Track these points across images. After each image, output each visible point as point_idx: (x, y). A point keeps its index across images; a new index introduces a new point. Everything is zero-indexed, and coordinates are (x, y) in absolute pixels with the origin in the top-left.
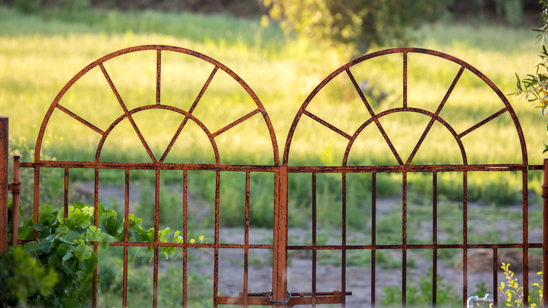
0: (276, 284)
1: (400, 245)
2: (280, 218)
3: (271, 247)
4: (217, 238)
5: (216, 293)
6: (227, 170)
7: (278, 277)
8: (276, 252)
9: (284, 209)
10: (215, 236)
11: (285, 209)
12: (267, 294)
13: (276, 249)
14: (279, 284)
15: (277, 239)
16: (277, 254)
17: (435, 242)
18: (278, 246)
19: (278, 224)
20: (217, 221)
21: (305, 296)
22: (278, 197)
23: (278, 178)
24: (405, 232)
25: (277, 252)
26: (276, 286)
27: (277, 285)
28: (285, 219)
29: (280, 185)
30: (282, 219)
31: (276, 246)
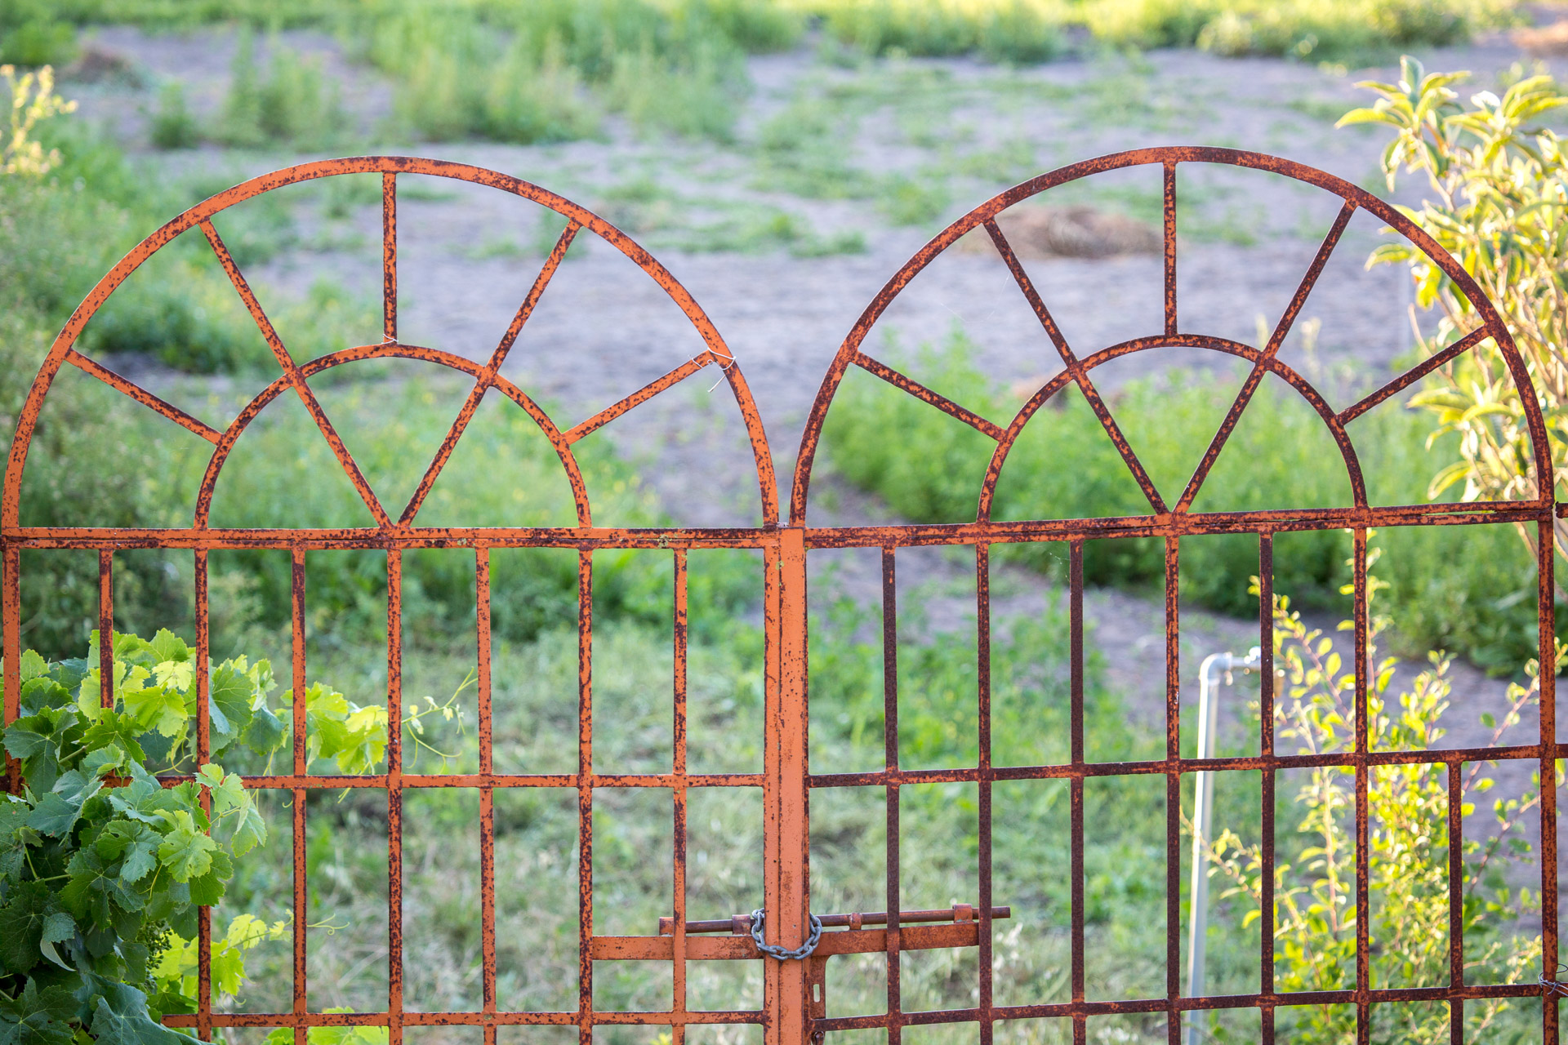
0: (774, 895)
1: (1161, 763)
2: (786, 690)
3: (757, 782)
4: (587, 757)
5: (586, 929)
6: (614, 544)
7: (780, 873)
8: (774, 796)
9: (795, 663)
10: (581, 752)
11: (801, 662)
12: (747, 925)
13: (774, 788)
14: (784, 894)
15: (776, 758)
16: (776, 804)
17: (1269, 750)
18: (780, 777)
19: (777, 709)
20: (587, 704)
21: (864, 927)
22: (777, 627)
23: (775, 567)
24: (1174, 722)
25: (776, 796)
26: (776, 901)
27: (779, 897)
28: (801, 694)
29: (782, 589)
30: (789, 692)
31: (773, 779)
